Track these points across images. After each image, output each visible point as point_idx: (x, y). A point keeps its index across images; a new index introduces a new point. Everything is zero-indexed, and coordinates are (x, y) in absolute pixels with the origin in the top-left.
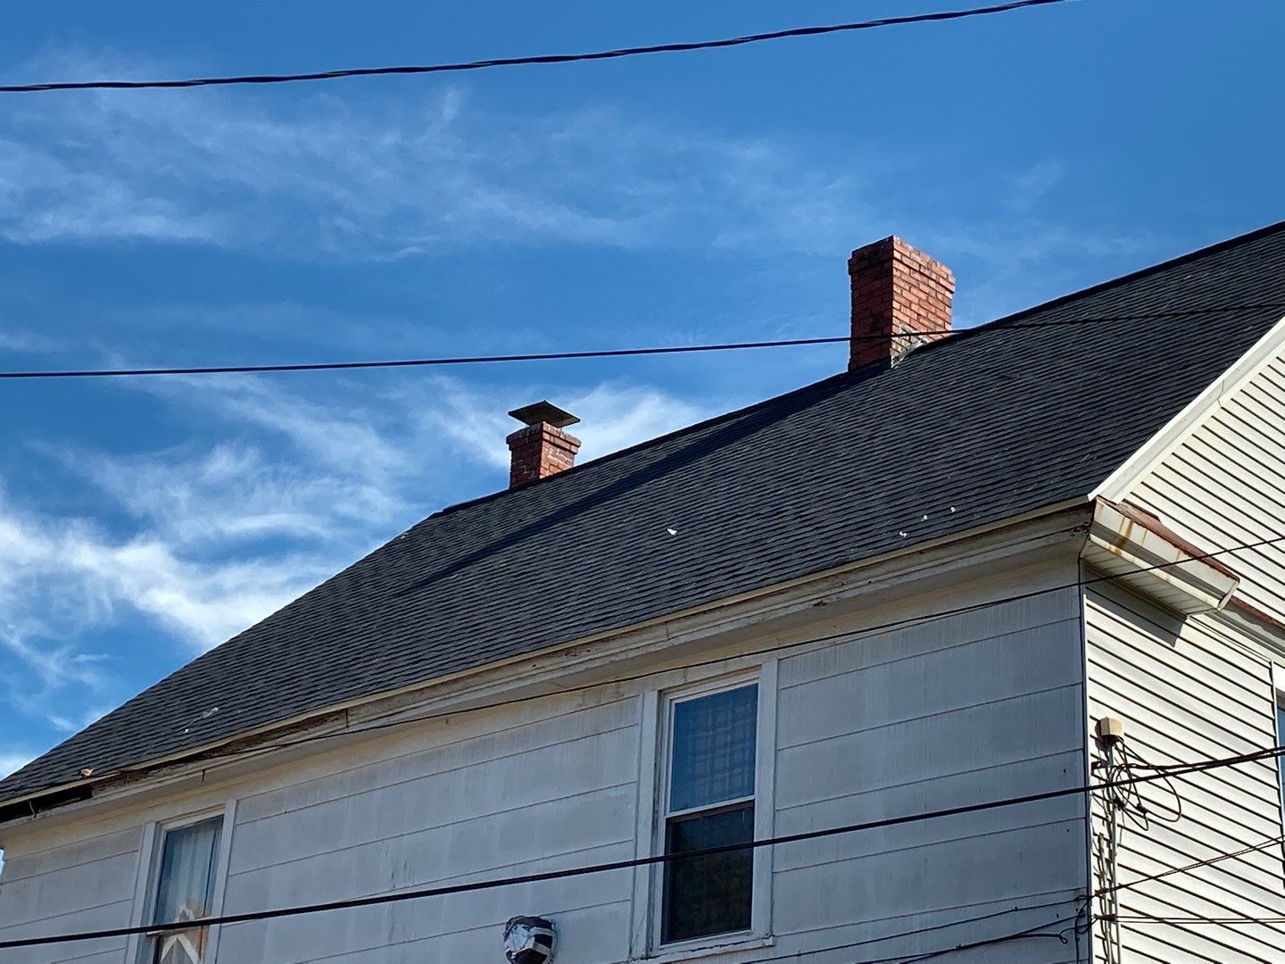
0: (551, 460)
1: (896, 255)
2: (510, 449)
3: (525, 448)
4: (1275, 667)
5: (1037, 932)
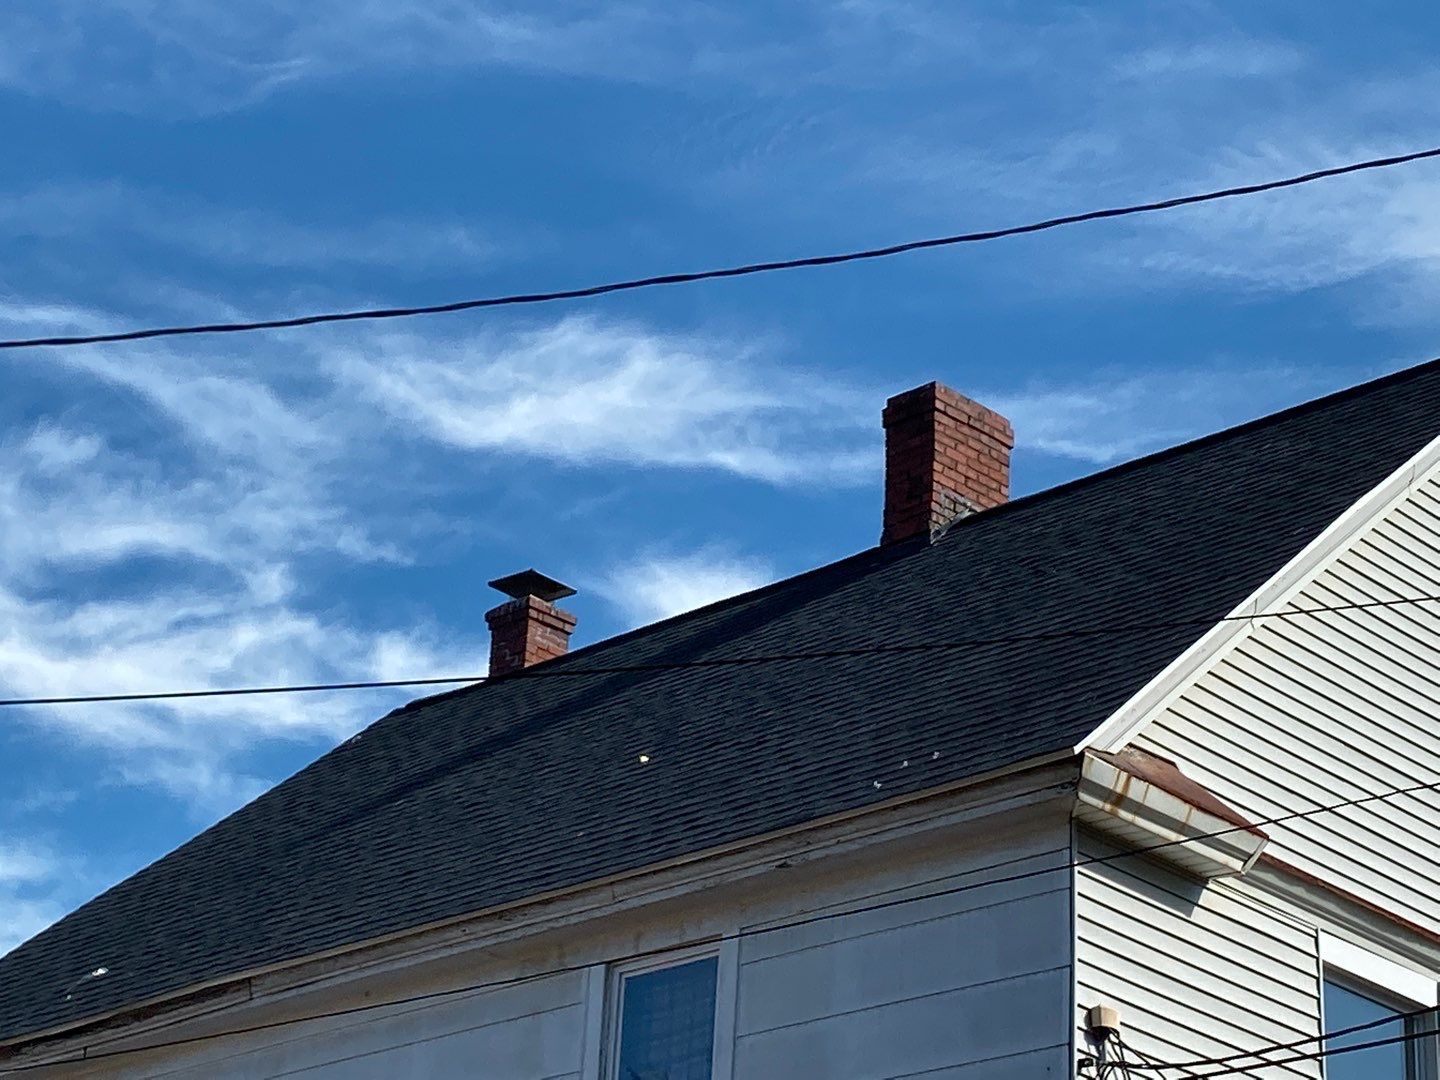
0: (540, 644)
1: (938, 405)
2: (490, 628)
3: (507, 629)
4: (1322, 936)
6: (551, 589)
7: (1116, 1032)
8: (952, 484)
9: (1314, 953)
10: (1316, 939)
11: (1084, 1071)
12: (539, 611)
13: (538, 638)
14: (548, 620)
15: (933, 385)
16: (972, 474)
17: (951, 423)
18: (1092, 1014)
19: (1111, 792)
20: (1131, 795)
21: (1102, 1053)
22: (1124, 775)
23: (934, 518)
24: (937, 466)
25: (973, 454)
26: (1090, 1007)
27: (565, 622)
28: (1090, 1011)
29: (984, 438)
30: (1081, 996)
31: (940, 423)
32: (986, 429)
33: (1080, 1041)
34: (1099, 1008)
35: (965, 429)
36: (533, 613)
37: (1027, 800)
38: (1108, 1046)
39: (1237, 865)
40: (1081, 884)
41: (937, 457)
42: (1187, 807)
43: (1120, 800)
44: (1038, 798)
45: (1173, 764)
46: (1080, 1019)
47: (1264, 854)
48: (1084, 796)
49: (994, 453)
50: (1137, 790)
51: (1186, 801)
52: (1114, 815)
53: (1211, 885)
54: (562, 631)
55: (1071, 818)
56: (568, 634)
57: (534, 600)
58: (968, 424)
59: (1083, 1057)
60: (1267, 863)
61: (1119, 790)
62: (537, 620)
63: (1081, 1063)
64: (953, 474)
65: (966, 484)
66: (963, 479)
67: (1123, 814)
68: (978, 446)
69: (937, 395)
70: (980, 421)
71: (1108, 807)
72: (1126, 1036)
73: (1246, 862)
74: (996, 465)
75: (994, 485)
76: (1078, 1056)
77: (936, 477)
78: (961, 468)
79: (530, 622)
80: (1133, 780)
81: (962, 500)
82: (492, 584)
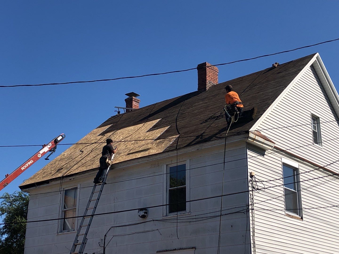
1: (207, 66)
2: (126, 102)
3: (129, 102)
4: (282, 158)
5: (240, 212)
6: (136, 95)
7: (254, 176)
8: (209, 79)
9: (281, 161)
10: (281, 158)
11: (250, 182)
12: (134, 99)
13: (134, 104)
14: (136, 100)
15: (206, 62)
16: (212, 77)
17: (209, 69)
18: (251, 173)
19: (253, 138)
20: (256, 138)
21: (252, 179)
22: (255, 135)
23: (207, 85)
24: (207, 77)
25: (212, 74)
26: (250, 172)
27: (138, 101)
28: (250, 173)
29: (214, 71)
30: (249, 171)
31: (207, 69)
32: (214, 70)
33: (249, 178)
34: (252, 172)
35: (211, 70)
36: (133, 99)
37: (239, 140)
38: (253, 178)
39: (271, 148)
40: (248, 153)
41: (207, 75)
42: (264, 140)
43: (254, 139)
44: (241, 139)
45: (260, 132)
46: (249, 174)
47: (275, 146)
48: (249, 139)
49: (216, 74)
50: (257, 138)
51: (264, 139)
52: (253, 142)
53: (266, 151)
54: (138, 102)
55: (246, 142)
56: (139, 103)
57: (134, 97)
58: (211, 69)
59: (250, 180)
60: (275, 147)
61: (254, 138)
62: (134, 101)
63: (249, 181)
64: (210, 78)
65: (211, 79)
66: (211, 78)
67: (255, 141)
68: (213, 72)
69: (207, 64)
70: (213, 68)
71: (252, 141)
72: (256, 176)
73: (272, 148)
74: (216, 76)
75: (216, 79)
76: (249, 180)
77: (207, 78)
78: (211, 77)
79: (133, 101)
80: (256, 136)
81: (211, 82)
82: (126, 94)
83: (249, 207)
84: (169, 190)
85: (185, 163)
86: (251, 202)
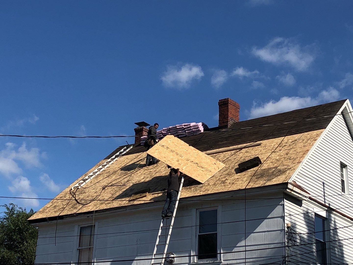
2: (135, 132)
5: (276, 263)
6: (146, 125)
7: (290, 227)
9: (313, 211)
10: (313, 209)
12: (144, 129)
13: (144, 134)
14: (146, 131)
15: (228, 98)
16: (234, 114)
17: (231, 105)
20: (294, 189)
21: (289, 231)
23: (229, 123)
25: (234, 111)
30: (286, 222)
31: (229, 105)
32: (236, 106)
33: (286, 229)
34: (288, 223)
35: (233, 106)
37: (277, 190)
40: (285, 204)
41: (229, 112)
42: (300, 191)
44: (279, 190)
45: (295, 182)
46: (286, 226)
47: (309, 197)
48: (287, 190)
49: (237, 110)
55: (284, 193)
57: (144, 127)
61: (292, 189)
63: (286, 233)
64: (231, 115)
65: (233, 116)
67: (292, 192)
68: (234, 109)
69: (229, 100)
70: (235, 104)
71: (290, 191)
73: (307, 198)
79: (143, 131)
80: (294, 187)
81: (233, 119)
82: (135, 123)
83: (285, 259)
84: (199, 235)
85: (216, 209)
86: (287, 253)
